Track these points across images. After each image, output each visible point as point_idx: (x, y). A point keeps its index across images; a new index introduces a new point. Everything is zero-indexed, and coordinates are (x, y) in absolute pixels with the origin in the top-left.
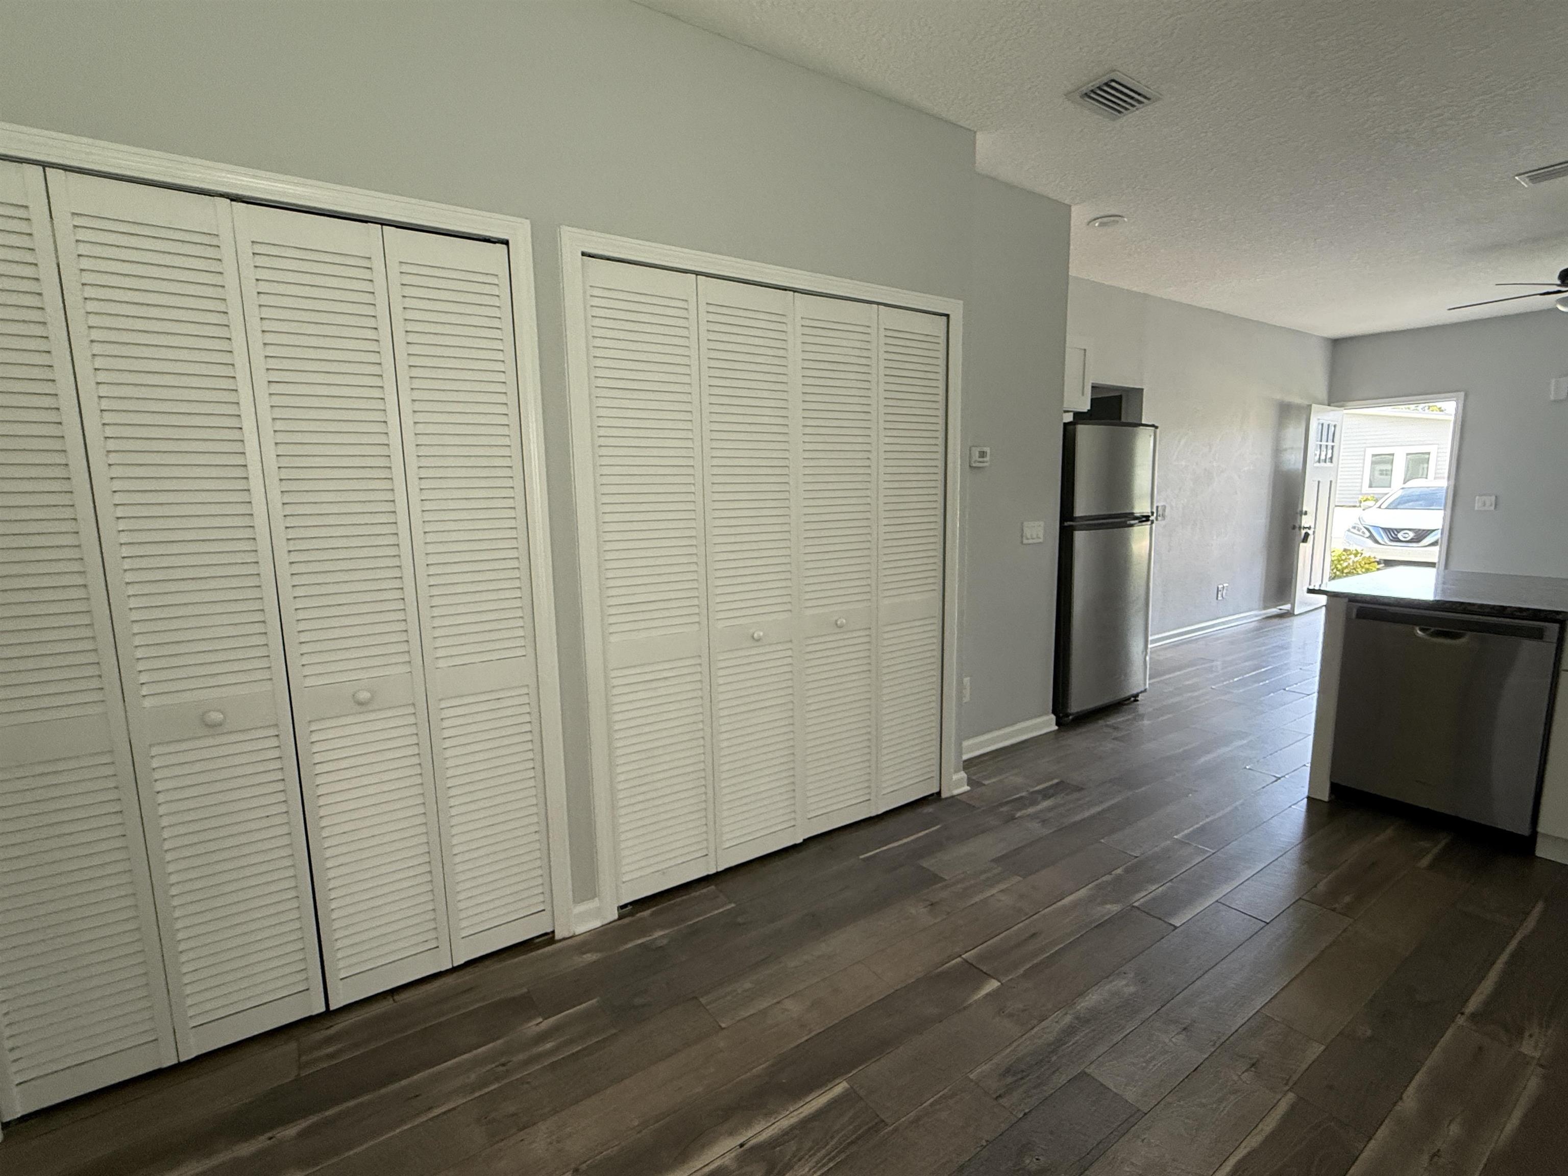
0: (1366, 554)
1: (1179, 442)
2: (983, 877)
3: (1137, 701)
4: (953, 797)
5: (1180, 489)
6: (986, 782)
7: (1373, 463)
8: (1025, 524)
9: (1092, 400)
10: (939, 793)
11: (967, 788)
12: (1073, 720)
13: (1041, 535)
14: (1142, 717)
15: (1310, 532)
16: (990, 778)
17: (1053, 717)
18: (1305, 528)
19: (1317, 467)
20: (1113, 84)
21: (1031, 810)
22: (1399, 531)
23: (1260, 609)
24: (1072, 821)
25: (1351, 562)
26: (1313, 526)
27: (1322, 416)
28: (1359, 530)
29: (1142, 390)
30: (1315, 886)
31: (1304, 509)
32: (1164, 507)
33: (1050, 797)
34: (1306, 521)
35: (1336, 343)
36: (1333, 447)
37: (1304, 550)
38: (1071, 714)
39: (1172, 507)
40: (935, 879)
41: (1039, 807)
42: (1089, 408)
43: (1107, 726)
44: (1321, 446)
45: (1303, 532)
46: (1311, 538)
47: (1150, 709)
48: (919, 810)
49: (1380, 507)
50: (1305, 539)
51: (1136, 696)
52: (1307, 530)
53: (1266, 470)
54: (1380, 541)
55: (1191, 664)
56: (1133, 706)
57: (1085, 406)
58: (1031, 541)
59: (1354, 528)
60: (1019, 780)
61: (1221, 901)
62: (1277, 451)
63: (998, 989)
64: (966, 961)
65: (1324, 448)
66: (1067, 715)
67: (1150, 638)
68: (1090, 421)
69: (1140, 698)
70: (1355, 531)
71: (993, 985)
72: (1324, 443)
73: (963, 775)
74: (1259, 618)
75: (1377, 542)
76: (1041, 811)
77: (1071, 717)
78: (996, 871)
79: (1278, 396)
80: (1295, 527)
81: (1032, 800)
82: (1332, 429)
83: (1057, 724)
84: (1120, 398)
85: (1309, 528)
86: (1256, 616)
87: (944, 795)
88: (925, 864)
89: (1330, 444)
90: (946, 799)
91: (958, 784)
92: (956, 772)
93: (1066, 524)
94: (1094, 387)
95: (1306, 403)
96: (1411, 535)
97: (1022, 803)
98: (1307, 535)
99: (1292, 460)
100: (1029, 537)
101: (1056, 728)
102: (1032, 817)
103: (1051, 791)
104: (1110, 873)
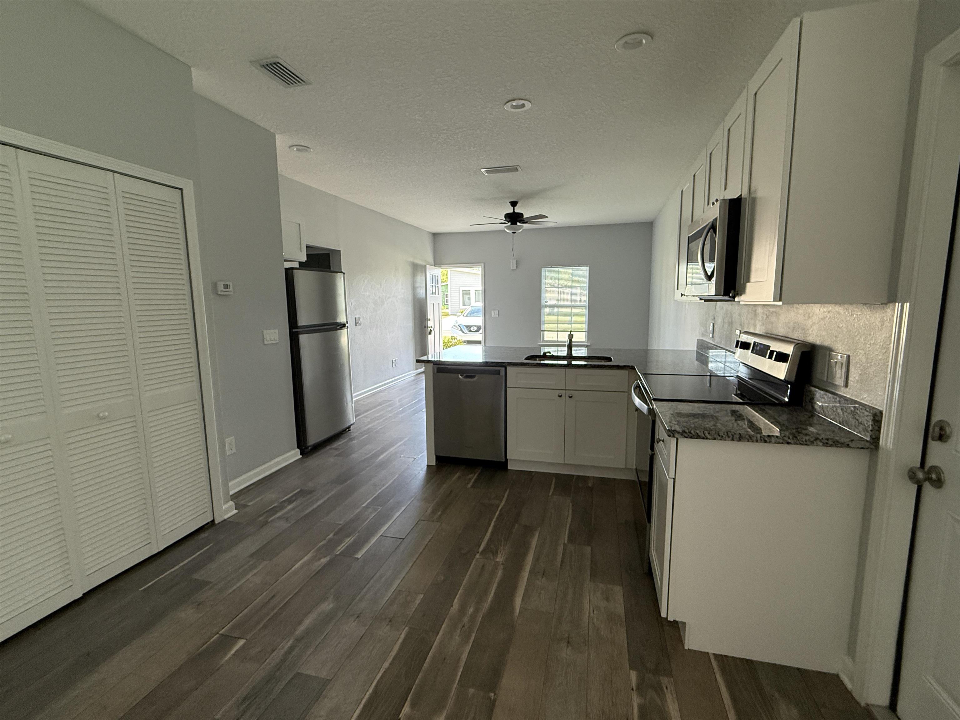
0: (458, 339)
1: (364, 281)
2: (240, 571)
3: (350, 430)
4: (225, 520)
5: (367, 308)
6: (250, 504)
7: (463, 294)
8: (265, 332)
9: (307, 255)
10: (213, 521)
11: (235, 511)
12: (311, 449)
13: (277, 338)
14: (352, 439)
15: (432, 329)
16: (251, 501)
17: (298, 450)
18: (429, 327)
19: (432, 297)
20: (279, 65)
21: (279, 514)
22: (471, 326)
23: (414, 370)
24: (305, 513)
25: (453, 343)
26: (433, 326)
27: (433, 271)
28: (456, 327)
29: (340, 251)
30: (426, 511)
31: (428, 318)
32: (359, 318)
33: (293, 502)
34: (430, 324)
35: (435, 235)
36: (438, 287)
37: (431, 337)
38: (309, 446)
39: (363, 318)
40: (205, 583)
41: (286, 510)
42: (306, 259)
43: (332, 449)
44: (433, 286)
45: (429, 329)
46: (433, 332)
47: (357, 434)
48: (196, 538)
49: (463, 316)
50: (430, 333)
51: (349, 427)
52: (430, 328)
53: (410, 297)
54: (465, 332)
55: (380, 404)
56: (348, 434)
57: (304, 259)
58: (270, 342)
59: (454, 326)
60: (274, 496)
61: (383, 535)
62: (414, 288)
63: (245, 644)
64: (222, 635)
65: (434, 287)
66: (307, 448)
67: (353, 395)
68: (308, 268)
69: (351, 428)
70: (455, 327)
71: (242, 642)
72: (434, 285)
73: (231, 503)
74: (414, 375)
75: (463, 332)
76: (287, 513)
77: (310, 448)
78: (251, 563)
79: (411, 259)
80: (426, 327)
81: (281, 506)
82: (437, 278)
83: (301, 454)
84: (328, 255)
85: (431, 327)
86: (413, 373)
87: (216, 522)
88: (196, 576)
89: (437, 285)
90: (219, 523)
91: (227, 511)
92: (226, 502)
93: (294, 330)
94: (308, 247)
95: (425, 264)
96: (475, 328)
97: (274, 511)
98: (431, 330)
99: (421, 292)
100: (268, 339)
101: (301, 456)
102: (279, 518)
103: (294, 498)
104: (325, 539)
